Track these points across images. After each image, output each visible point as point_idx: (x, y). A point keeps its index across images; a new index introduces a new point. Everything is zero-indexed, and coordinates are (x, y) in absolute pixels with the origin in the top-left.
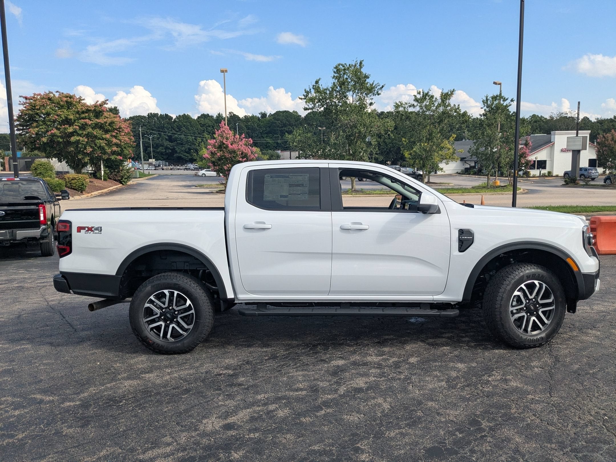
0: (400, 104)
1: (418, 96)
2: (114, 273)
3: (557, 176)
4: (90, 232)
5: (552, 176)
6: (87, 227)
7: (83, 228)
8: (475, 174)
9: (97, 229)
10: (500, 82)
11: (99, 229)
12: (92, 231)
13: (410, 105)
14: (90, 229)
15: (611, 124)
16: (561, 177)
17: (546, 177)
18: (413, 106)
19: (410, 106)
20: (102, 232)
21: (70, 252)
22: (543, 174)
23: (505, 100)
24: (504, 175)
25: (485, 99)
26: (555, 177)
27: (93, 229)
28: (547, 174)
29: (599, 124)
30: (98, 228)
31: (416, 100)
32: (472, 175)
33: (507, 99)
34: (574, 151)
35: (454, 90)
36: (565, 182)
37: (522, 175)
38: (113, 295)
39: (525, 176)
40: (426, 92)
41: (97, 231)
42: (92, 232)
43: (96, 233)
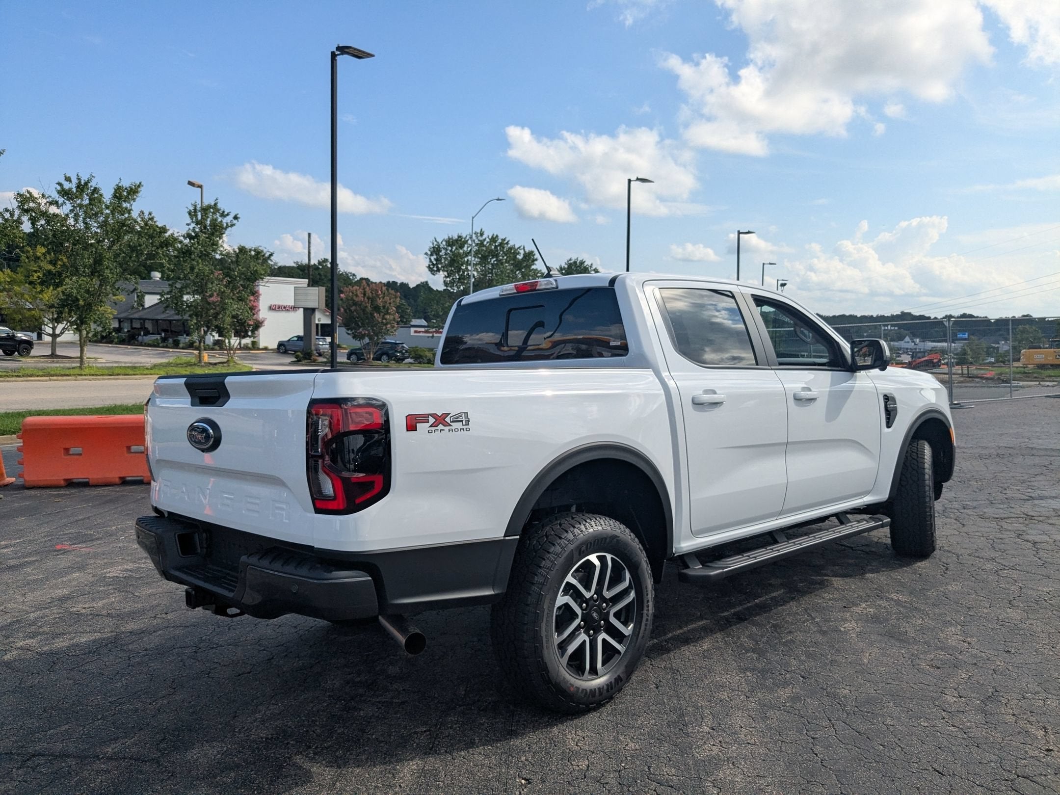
0: (28, 195)
1: (67, 186)
2: (498, 533)
3: (266, 349)
4: (441, 427)
5: (259, 349)
6: (433, 415)
7: (424, 418)
8: (122, 342)
9: (456, 420)
10: (200, 183)
11: (463, 419)
12: (447, 424)
13: (51, 199)
14: (440, 420)
15: (317, 272)
16: (271, 350)
17: (250, 349)
18: (56, 203)
19: (51, 203)
20: (471, 426)
21: (385, 490)
22: (244, 345)
23: (223, 215)
24: (181, 345)
25: (192, 208)
26: (262, 349)
27: (448, 420)
28: (250, 346)
29: (299, 271)
30: (459, 415)
31: (64, 193)
32: (116, 344)
33: (228, 214)
34: (305, 309)
35: (140, 183)
36: (296, 358)
37: (211, 347)
38: (497, 592)
39: (216, 347)
40: (84, 179)
41: (458, 425)
42: (447, 428)
43: (456, 430)
